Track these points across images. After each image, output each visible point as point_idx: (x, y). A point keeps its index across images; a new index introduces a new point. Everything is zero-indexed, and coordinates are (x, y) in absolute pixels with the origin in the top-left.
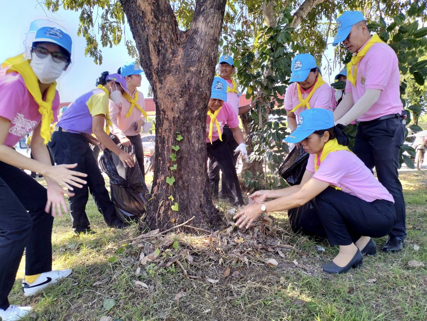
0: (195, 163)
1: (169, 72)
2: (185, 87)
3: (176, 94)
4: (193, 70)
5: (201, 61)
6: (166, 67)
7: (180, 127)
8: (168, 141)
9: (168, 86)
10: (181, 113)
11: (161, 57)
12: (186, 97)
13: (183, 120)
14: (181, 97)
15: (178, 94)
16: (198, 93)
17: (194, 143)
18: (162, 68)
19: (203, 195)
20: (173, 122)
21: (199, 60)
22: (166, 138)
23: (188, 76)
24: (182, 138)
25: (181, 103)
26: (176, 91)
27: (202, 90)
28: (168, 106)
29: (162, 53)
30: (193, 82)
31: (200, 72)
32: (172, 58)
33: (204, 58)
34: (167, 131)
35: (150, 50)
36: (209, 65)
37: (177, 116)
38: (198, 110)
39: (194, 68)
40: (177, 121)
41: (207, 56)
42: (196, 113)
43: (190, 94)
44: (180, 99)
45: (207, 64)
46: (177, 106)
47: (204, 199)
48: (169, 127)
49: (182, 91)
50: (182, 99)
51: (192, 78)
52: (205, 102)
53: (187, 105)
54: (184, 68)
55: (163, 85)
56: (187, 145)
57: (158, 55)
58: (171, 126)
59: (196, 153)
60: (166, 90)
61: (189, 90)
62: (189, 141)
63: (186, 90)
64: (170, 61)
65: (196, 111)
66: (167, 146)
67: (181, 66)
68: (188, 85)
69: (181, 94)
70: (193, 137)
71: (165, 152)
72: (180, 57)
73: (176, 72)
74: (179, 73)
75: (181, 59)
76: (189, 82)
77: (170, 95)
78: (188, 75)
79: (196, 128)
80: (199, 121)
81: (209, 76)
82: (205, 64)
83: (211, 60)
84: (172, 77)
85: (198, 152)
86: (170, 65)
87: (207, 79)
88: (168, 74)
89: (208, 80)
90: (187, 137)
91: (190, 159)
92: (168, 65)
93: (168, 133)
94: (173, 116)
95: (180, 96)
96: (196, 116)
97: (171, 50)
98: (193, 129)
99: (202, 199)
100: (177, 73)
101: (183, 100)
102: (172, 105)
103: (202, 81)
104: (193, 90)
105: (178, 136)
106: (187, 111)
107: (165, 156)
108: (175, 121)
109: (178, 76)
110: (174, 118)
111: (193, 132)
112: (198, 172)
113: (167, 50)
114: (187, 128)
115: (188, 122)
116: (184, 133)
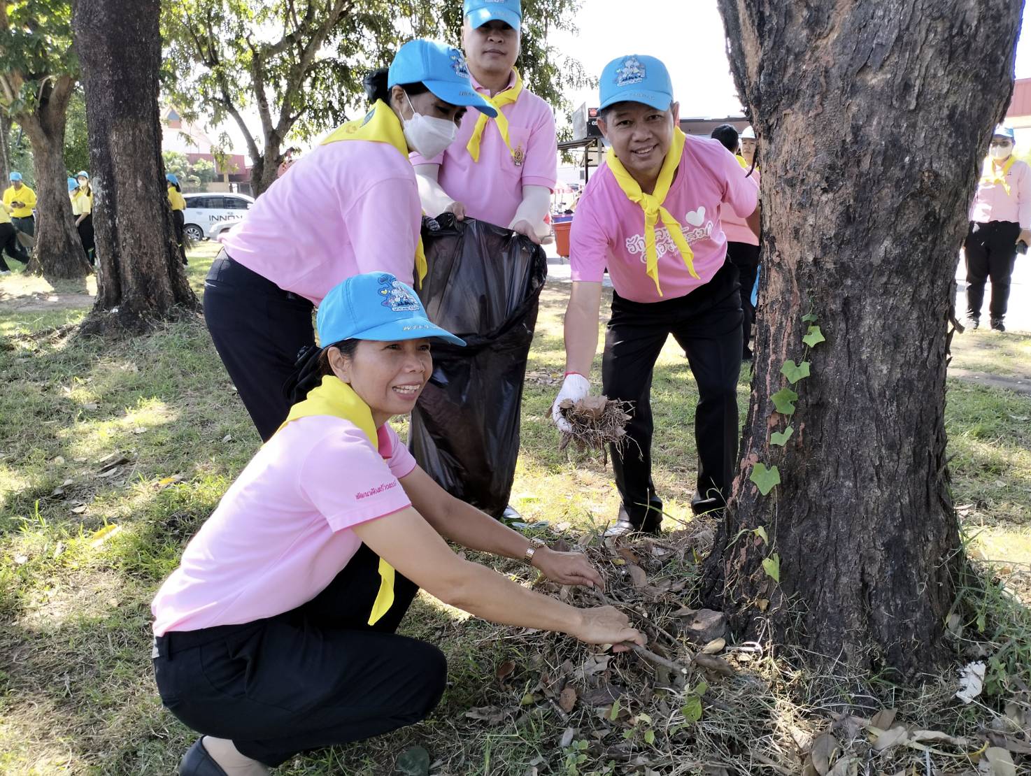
0: (862, 436)
1: (793, 95)
2: (844, 150)
3: (814, 178)
4: (874, 81)
5: (912, 45)
6: (786, 80)
7: (822, 299)
8: (776, 341)
9: (786, 148)
10: (824, 247)
11: (768, 43)
12: (847, 189)
13: (830, 275)
14: (825, 191)
15: (818, 177)
16: (896, 172)
17: (870, 359)
18: (771, 84)
19: (879, 556)
20: (798, 280)
21: (899, 38)
22: (772, 330)
23: (854, 109)
24: (823, 339)
25: (827, 211)
26: (809, 168)
27: (912, 162)
28: (784, 220)
29: (770, 30)
30: (873, 132)
31: (907, 87)
32: (809, 40)
33: (924, 27)
34: (776, 306)
35: (741, 21)
36: (952, 53)
37: (811, 259)
38: (897, 240)
39: (880, 76)
40: (811, 277)
41: (942, 17)
42: (885, 247)
43: (860, 175)
44: (824, 198)
45: (940, 52)
46: (811, 221)
47: (881, 570)
48: (782, 293)
49: (832, 167)
50: (830, 195)
51: (869, 117)
52: (927, 205)
53: (848, 218)
54: (843, 77)
55: (773, 146)
56: (843, 364)
57: (761, 36)
58: (791, 292)
59: (872, 400)
60: (779, 164)
61: (858, 162)
62: (851, 353)
63: (846, 164)
64: (798, 57)
65: (887, 243)
66: (773, 357)
67: (834, 72)
68: (855, 141)
69: (827, 179)
70: (867, 341)
71: (768, 377)
72: (834, 36)
73: (813, 96)
74: (824, 97)
75: (835, 43)
76: (856, 130)
77: (791, 183)
78: (857, 104)
79: (884, 307)
80: (896, 281)
81: (951, 100)
82: (929, 53)
83: (960, 33)
84: (801, 116)
85: (882, 394)
86: (797, 68)
87: (946, 112)
88: (790, 106)
89: (951, 117)
90: (844, 337)
91: (849, 419)
92: (791, 71)
93: (778, 316)
94: (798, 256)
95: (824, 185)
96: (885, 260)
97: (805, 13)
98: (868, 308)
99: (873, 570)
100: (817, 98)
101: (834, 200)
102: (795, 218)
103: (913, 126)
104: (873, 163)
105: (811, 328)
106: (849, 242)
107: (766, 390)
108: (803, 275)
109: (820, 110)
110: (800, 264)
111: (868, 321)
112: (872, 470)
113: (789, 15)
114: (846, 303)
115: (849, 282)
116: (834, 321)
